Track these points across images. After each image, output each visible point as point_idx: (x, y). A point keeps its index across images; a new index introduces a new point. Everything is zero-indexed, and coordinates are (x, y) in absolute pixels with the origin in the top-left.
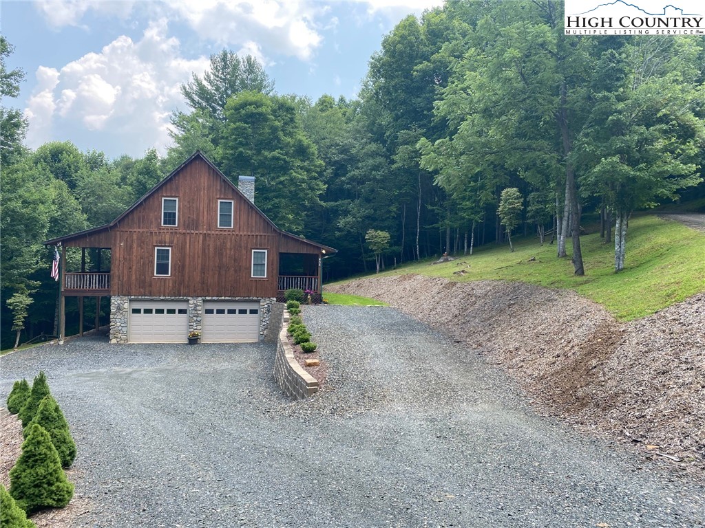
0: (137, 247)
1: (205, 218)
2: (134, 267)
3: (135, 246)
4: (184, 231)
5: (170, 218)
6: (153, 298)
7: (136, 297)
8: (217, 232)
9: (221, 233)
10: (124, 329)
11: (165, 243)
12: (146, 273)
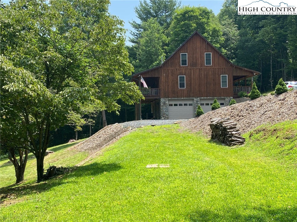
0: (171, 76)
1: (199, 61)
2: (170, 85)
3: (170, 75)
4: (191, 68)
5: (184, 62)
6: (178, 98)
7: (171, 98)
8: (205, 68)
9: (207, 68)
10: (167, 113)
11: (183, 73)
12: (175, 87)
